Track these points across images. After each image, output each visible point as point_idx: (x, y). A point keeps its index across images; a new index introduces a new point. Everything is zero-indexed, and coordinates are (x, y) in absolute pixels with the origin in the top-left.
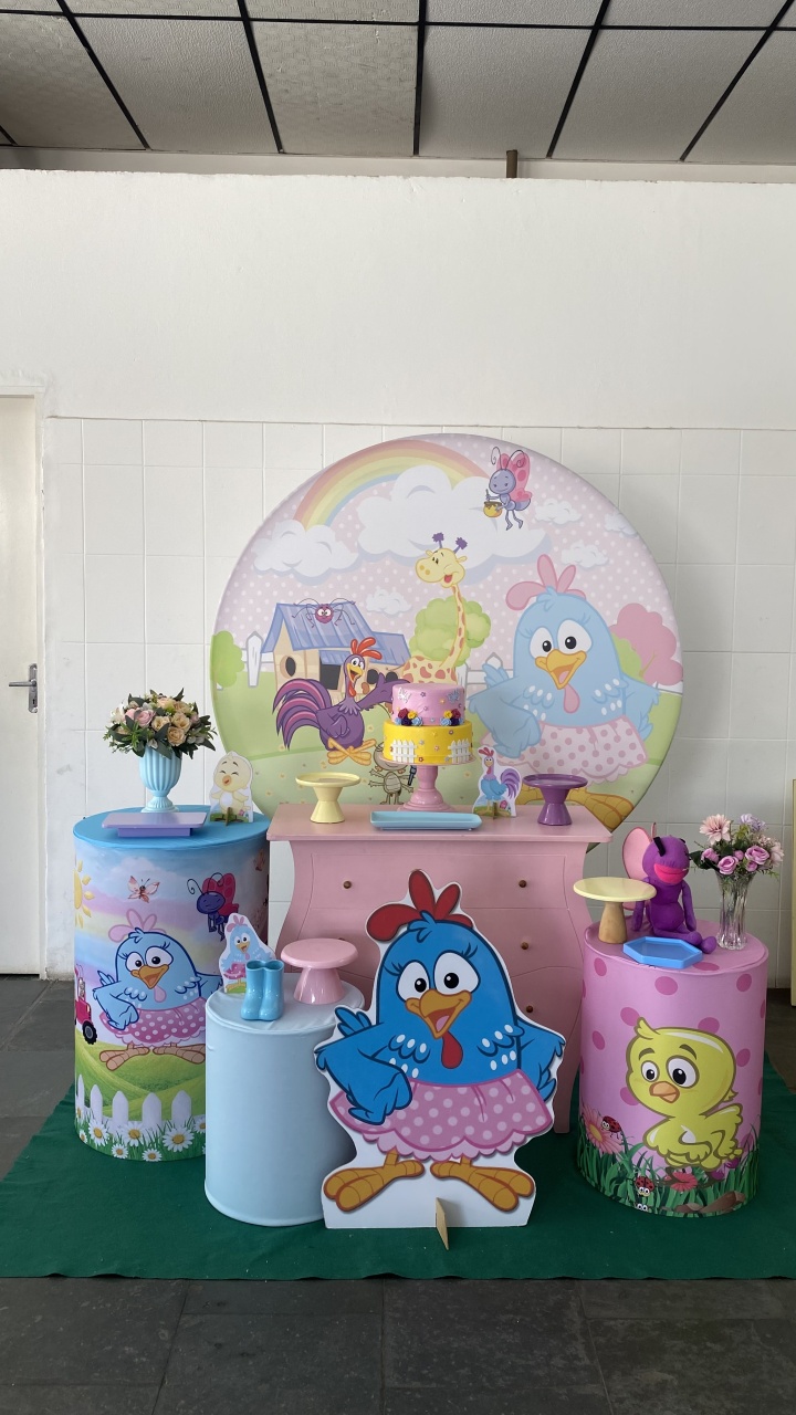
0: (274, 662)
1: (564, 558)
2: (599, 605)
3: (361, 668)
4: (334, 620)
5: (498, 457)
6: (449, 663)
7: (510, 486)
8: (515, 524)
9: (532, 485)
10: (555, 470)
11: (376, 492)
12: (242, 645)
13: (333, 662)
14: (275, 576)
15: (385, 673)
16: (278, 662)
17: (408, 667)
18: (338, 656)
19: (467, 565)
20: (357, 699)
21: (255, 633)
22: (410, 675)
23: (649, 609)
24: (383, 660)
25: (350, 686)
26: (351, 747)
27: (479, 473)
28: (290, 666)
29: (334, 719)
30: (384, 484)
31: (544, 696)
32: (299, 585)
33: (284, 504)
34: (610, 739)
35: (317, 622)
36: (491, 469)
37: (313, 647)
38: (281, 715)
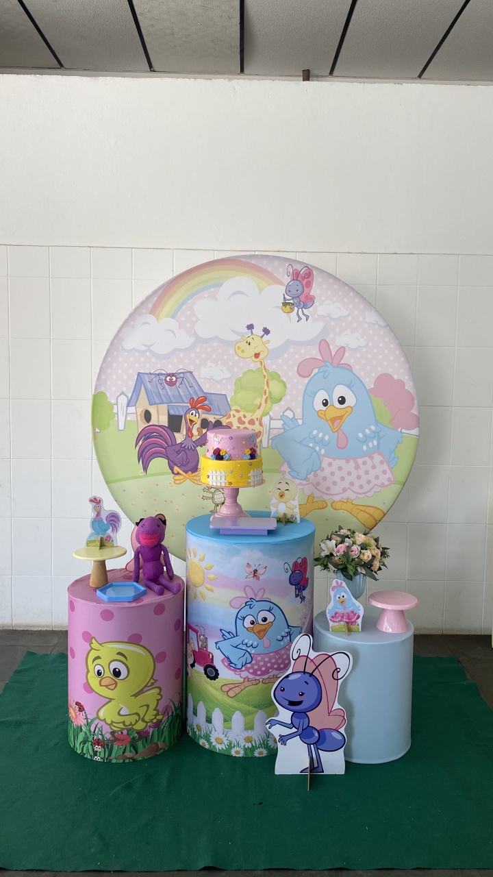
0: (136, 413)
1: (336, 342)
2: (361, 374)
3: (196, 417)
4: (178, 384)
5: (291, 271)
6: (258, 414)
7: (300, 291)
8: (304, 318)
9: (315, 291)
10: (331, 280)
11: (206, 295)
12: (113, 401)
13: (177, 413)
14: (137, 354)
15: (213, 421)
16: (139, 413)
17: (229, 417)
18: (180, 409)
19: (270, 346)
20: (194, 439)
21: (123, 393)
22: (231, 422)
23: (396, 377)
24: (212, 412)
25: (189, 430)
26: (190, 473)
27: (278, 282)
28: (147, 416)
29: (178, 453)
30: (212, 290)
31: (323, 438)
32: (153, 360)
33: (143, 303)
34: (368, 467)
35: (166, 386)
36: (287, 279)
37: (163, 403)
38: (142, 449)
